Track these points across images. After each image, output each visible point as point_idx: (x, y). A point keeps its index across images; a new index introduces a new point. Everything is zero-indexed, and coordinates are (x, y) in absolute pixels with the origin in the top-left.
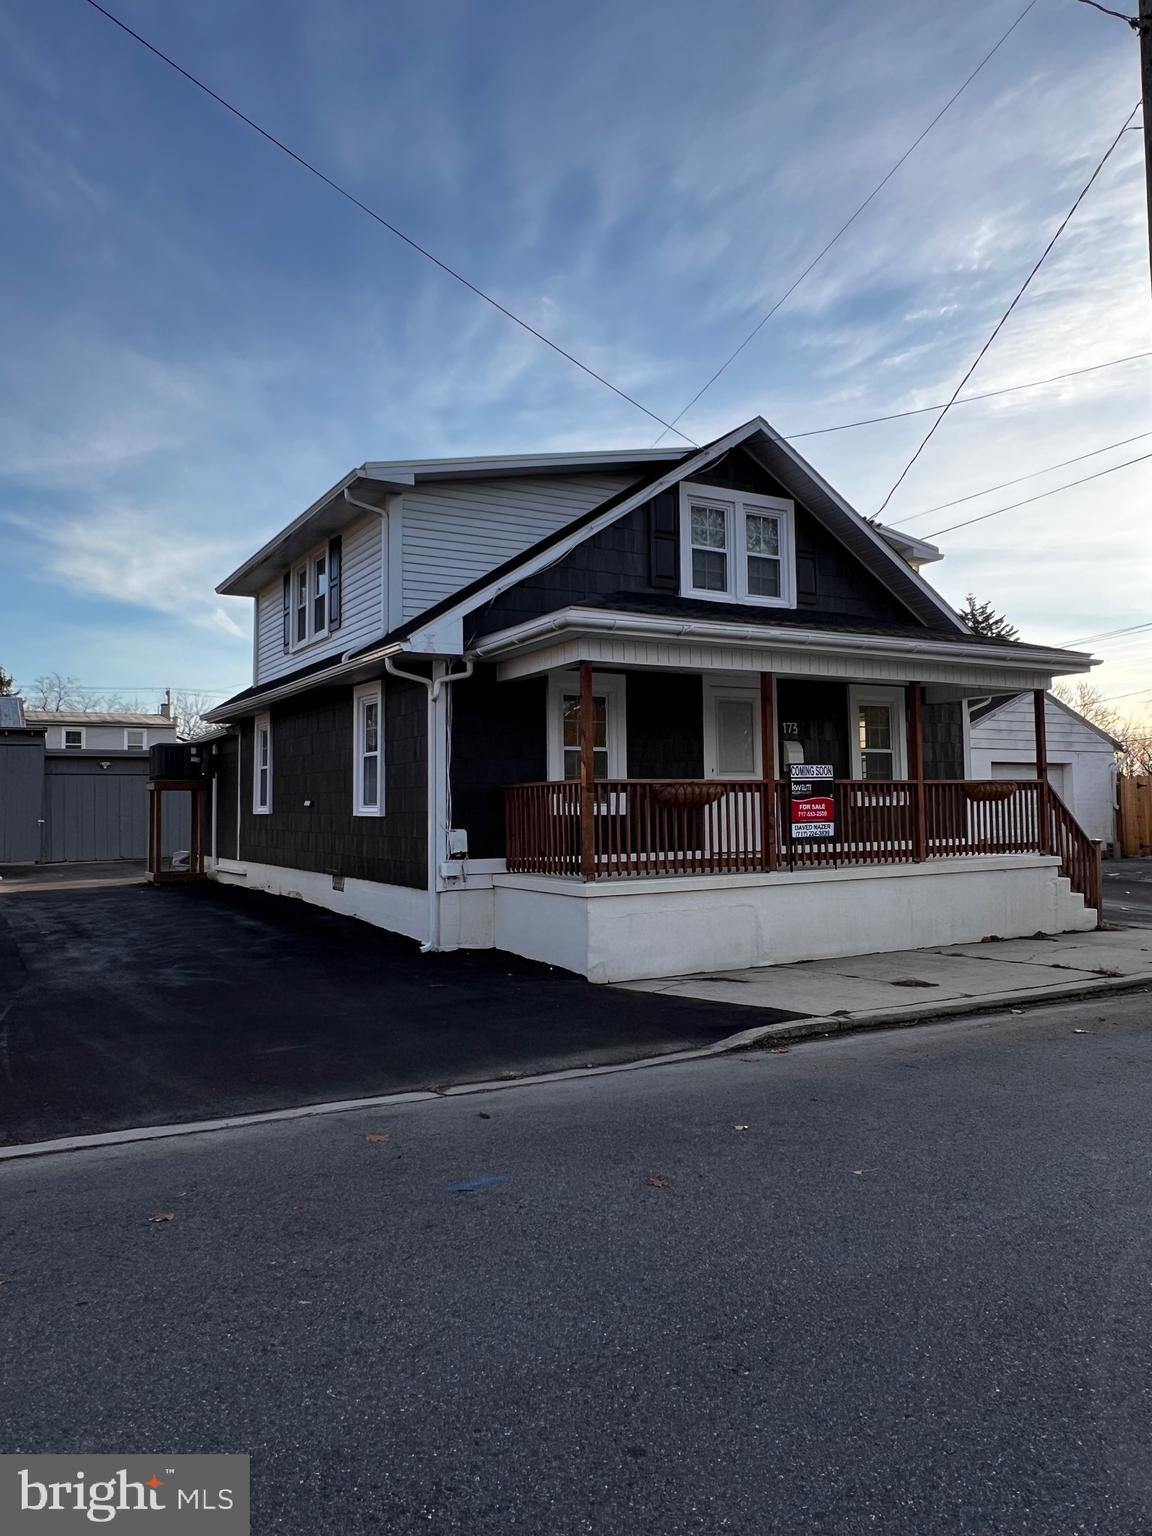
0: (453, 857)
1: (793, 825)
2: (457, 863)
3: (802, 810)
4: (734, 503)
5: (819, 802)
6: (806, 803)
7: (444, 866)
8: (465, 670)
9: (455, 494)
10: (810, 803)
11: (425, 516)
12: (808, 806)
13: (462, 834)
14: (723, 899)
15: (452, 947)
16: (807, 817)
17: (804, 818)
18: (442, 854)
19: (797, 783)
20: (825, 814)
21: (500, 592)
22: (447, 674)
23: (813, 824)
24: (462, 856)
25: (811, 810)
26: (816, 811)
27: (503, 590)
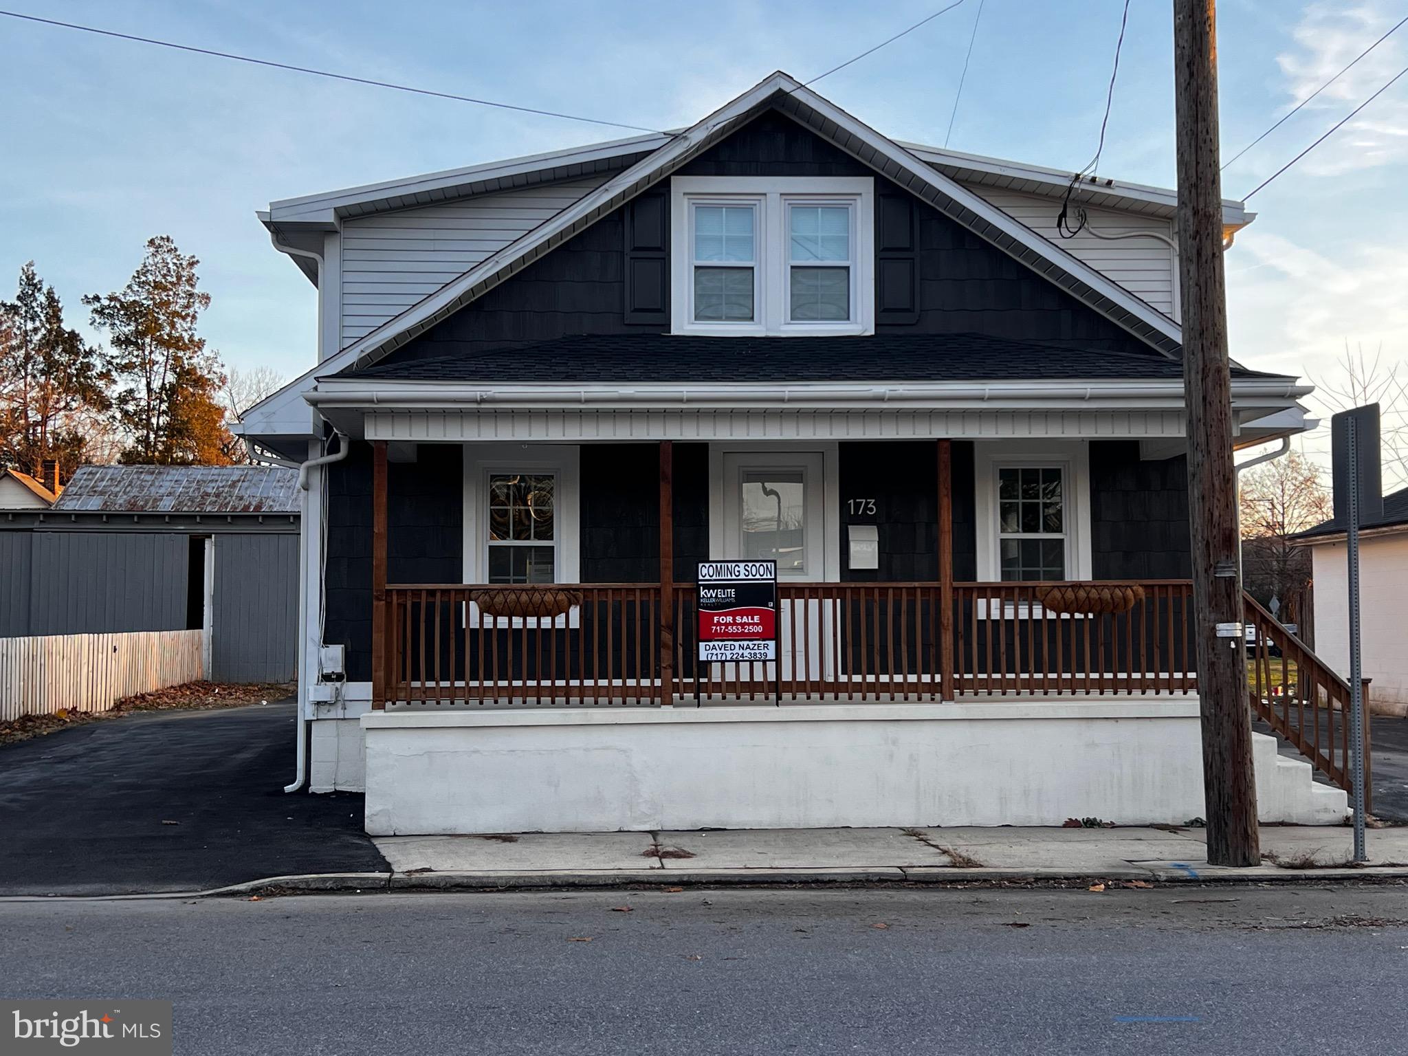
0: (326, 678)
1: (702, 645)
2: (330, 687)
3: (719, 624)
4: (765, 194)
5: (751, 613)
6: (726, 615)
7: (311, 688)
8: (337, 451)
9: (415, 222)
10: (734, 614)
11: (376, 255)
12: (730, 619)
13: (337, 651)
14: (576, 739)
15: (329, 788)
16: (726, 634)
17: (720, 635)
18: (313, 675)
19: (707, 587)
20: (760, 629)
21: (363, 355)
22: (322, 455)
23: (737, 644)
24: (339, 678)
25: (735, 623)
26: (743, 625)
27: (368, 351)
